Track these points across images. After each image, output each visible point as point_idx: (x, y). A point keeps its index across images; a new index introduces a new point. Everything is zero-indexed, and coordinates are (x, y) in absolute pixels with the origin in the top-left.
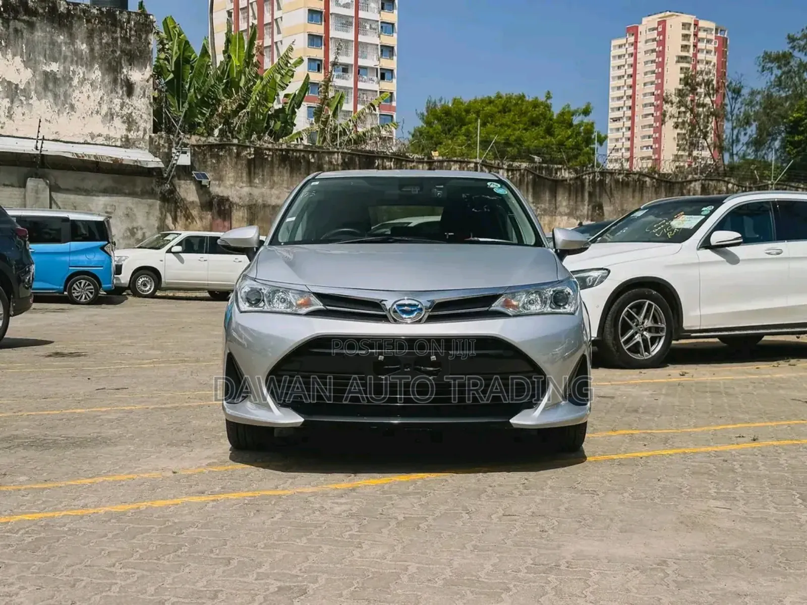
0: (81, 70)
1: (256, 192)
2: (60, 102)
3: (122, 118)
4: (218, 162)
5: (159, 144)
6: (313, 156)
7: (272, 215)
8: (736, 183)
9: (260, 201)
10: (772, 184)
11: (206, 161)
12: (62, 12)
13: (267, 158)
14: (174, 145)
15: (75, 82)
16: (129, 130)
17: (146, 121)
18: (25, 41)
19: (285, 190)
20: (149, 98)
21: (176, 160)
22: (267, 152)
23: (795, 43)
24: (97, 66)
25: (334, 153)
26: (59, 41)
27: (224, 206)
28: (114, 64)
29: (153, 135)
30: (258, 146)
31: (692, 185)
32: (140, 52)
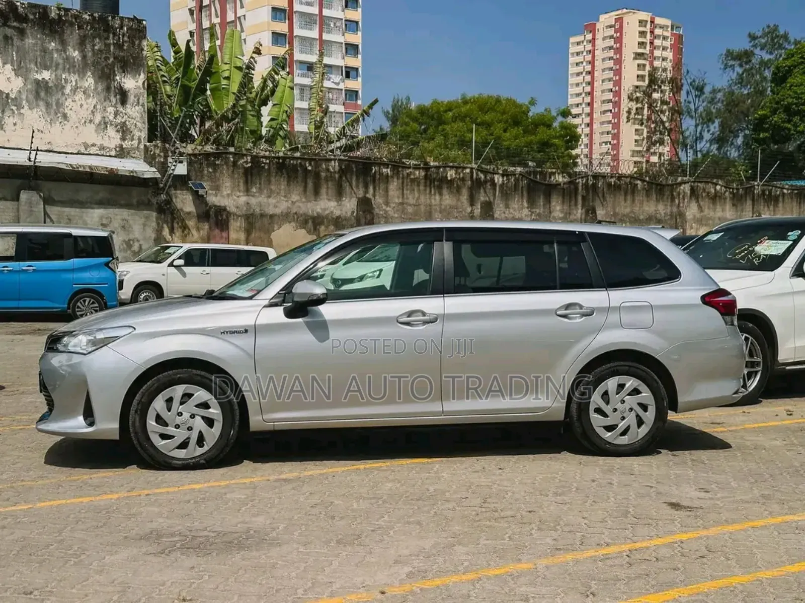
0: (73, 78)
1: (253, 201)
2: (52, 112)
3: (116, 126)
4: (215, 170)
5: (154, 153)
6: (310, 164)
7: (270, 224)
8: (724, 185)
9: (258, 210)
10: (758, 186)
11: (203, 170)
12: (53, 19)
13: (264, 167)
14: (170, 154)
15: (68, 90)
16: (123, 139)
17: (141, 131)
18: (15, 48)
19: (283, 198)
20: (143, 105)
21: (173, 170)
22: (264, 160)
23: (756, 41)
24: (89, 74)
25: (331, 160)
26: (51, 48)
27: (222, 216)
28: (107, 71)
29: (148, 144)
30: (254, 154)
31: (682, 188)
32: (133, 58)
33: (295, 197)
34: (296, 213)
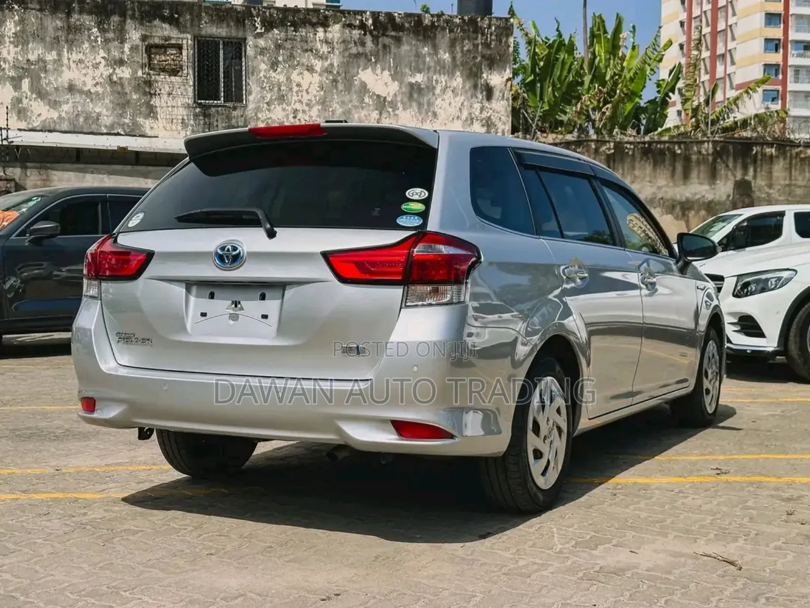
0: (443, 79)
2: (424, 110)
3: (481, 121)
6: (680, 148)
12: (427, 25)
13: (628, 153)
15: (438, 91)
17: (504, 124)
18: (392, 56)
19: (648, 184)
20: (507, 100)
22: (628, 146)
24: (458, 73)
25: (703, 142)
26: (424, 52)
28: (474, 69)
30: (618, 140)
32: (500, 55)
33: (662, 182)
34: (662, 198)
